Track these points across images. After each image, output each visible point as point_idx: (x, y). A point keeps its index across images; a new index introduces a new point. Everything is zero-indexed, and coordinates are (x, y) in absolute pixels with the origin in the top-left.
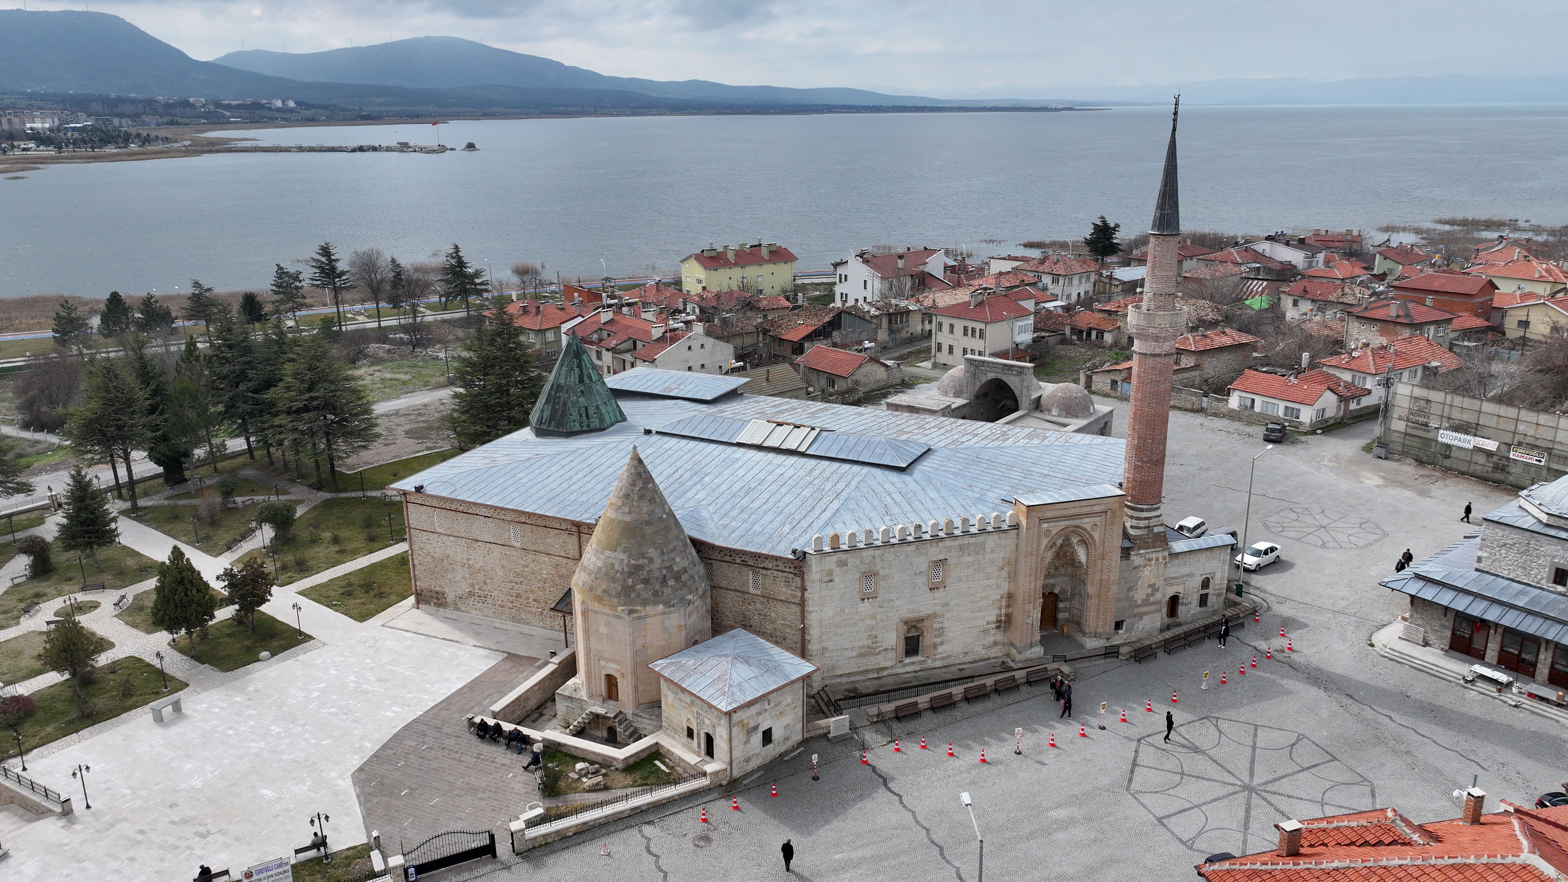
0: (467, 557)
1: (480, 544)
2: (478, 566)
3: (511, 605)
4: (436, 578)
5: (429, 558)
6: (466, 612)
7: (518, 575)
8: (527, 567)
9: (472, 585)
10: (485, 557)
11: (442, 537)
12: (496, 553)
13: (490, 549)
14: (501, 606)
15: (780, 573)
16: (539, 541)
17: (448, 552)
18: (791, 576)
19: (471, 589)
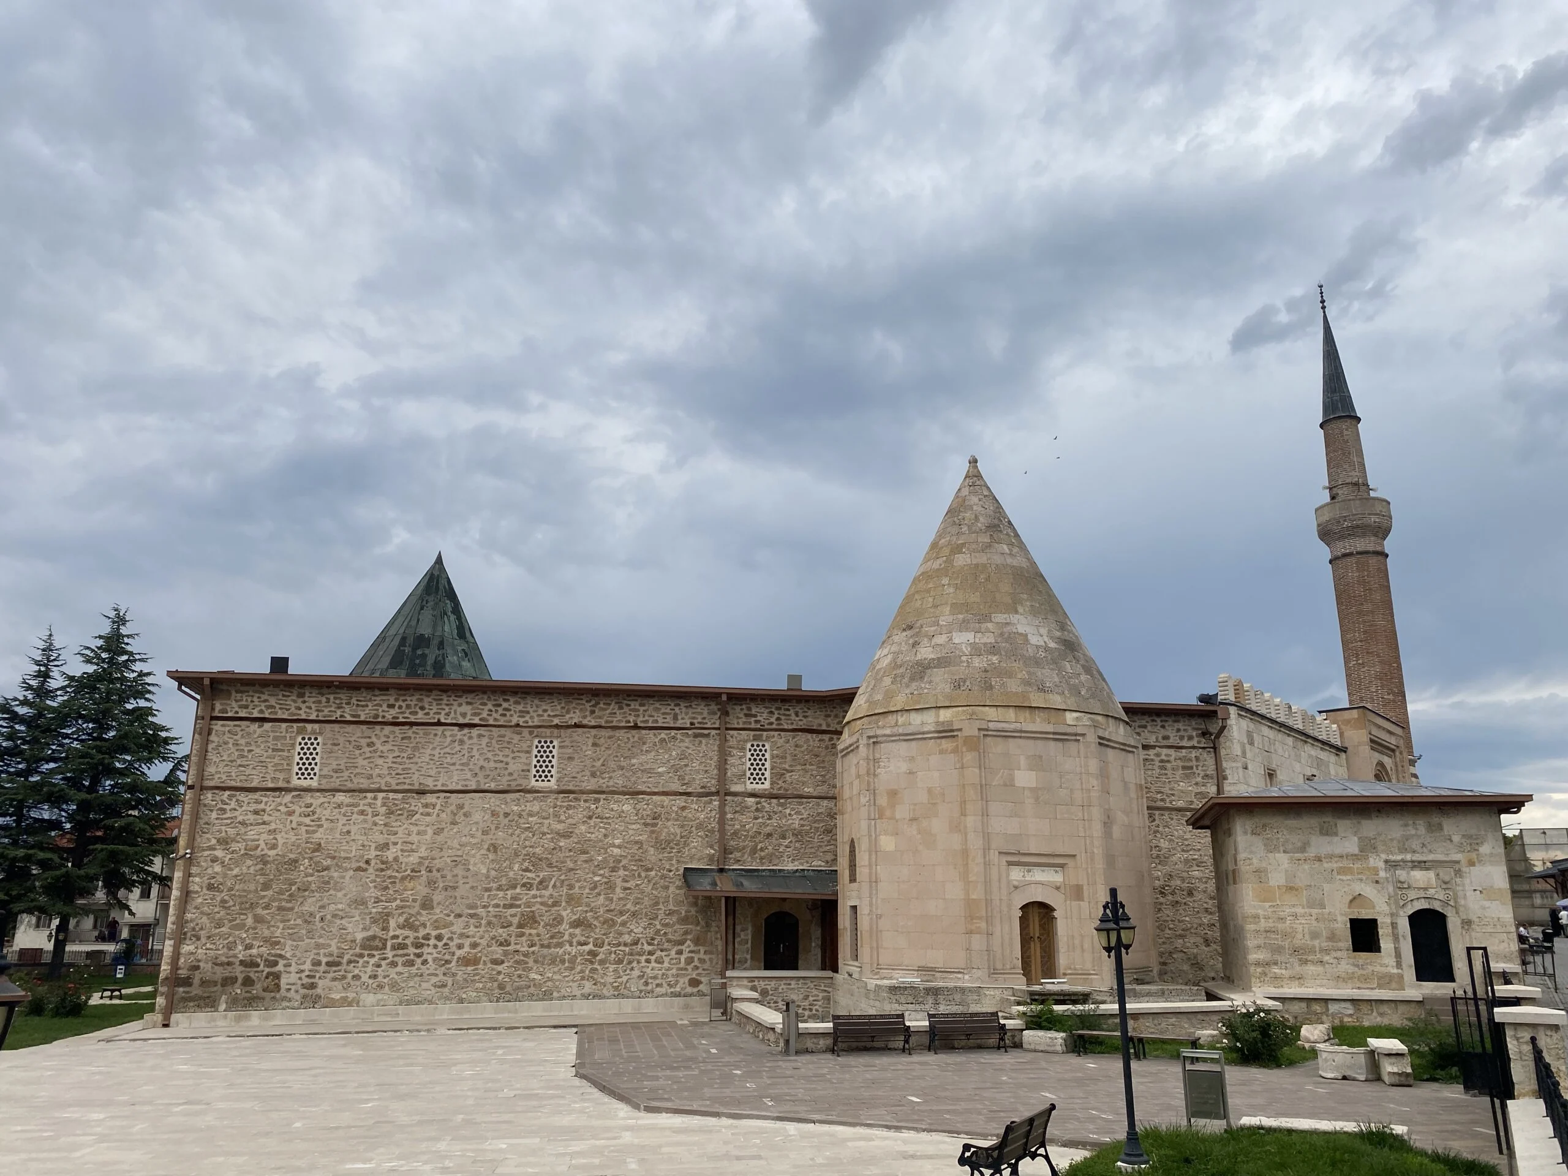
0: (381, 839)
1: (430, 799)
2: (414, 859)
3: (498, 952)
4: (258, 919)
5: (249, 866)
6: (345, 1002)
7: (536, 861)
8: (566, 835)
9: (383, 919)
10: (438, 832)
11: (308, 798)
12: (477, 817)
13: (460, 807)
14: (466, 961)
15: (1172, 752)
16: (612, 764)
17: (319, 836)
18: (1194, 754)
19: (375, 930)
